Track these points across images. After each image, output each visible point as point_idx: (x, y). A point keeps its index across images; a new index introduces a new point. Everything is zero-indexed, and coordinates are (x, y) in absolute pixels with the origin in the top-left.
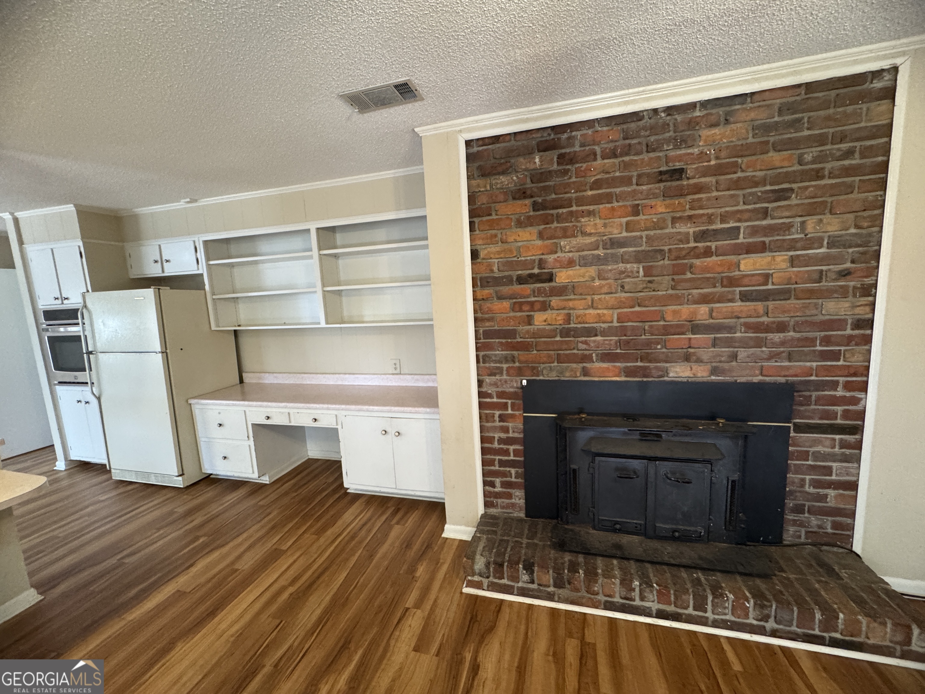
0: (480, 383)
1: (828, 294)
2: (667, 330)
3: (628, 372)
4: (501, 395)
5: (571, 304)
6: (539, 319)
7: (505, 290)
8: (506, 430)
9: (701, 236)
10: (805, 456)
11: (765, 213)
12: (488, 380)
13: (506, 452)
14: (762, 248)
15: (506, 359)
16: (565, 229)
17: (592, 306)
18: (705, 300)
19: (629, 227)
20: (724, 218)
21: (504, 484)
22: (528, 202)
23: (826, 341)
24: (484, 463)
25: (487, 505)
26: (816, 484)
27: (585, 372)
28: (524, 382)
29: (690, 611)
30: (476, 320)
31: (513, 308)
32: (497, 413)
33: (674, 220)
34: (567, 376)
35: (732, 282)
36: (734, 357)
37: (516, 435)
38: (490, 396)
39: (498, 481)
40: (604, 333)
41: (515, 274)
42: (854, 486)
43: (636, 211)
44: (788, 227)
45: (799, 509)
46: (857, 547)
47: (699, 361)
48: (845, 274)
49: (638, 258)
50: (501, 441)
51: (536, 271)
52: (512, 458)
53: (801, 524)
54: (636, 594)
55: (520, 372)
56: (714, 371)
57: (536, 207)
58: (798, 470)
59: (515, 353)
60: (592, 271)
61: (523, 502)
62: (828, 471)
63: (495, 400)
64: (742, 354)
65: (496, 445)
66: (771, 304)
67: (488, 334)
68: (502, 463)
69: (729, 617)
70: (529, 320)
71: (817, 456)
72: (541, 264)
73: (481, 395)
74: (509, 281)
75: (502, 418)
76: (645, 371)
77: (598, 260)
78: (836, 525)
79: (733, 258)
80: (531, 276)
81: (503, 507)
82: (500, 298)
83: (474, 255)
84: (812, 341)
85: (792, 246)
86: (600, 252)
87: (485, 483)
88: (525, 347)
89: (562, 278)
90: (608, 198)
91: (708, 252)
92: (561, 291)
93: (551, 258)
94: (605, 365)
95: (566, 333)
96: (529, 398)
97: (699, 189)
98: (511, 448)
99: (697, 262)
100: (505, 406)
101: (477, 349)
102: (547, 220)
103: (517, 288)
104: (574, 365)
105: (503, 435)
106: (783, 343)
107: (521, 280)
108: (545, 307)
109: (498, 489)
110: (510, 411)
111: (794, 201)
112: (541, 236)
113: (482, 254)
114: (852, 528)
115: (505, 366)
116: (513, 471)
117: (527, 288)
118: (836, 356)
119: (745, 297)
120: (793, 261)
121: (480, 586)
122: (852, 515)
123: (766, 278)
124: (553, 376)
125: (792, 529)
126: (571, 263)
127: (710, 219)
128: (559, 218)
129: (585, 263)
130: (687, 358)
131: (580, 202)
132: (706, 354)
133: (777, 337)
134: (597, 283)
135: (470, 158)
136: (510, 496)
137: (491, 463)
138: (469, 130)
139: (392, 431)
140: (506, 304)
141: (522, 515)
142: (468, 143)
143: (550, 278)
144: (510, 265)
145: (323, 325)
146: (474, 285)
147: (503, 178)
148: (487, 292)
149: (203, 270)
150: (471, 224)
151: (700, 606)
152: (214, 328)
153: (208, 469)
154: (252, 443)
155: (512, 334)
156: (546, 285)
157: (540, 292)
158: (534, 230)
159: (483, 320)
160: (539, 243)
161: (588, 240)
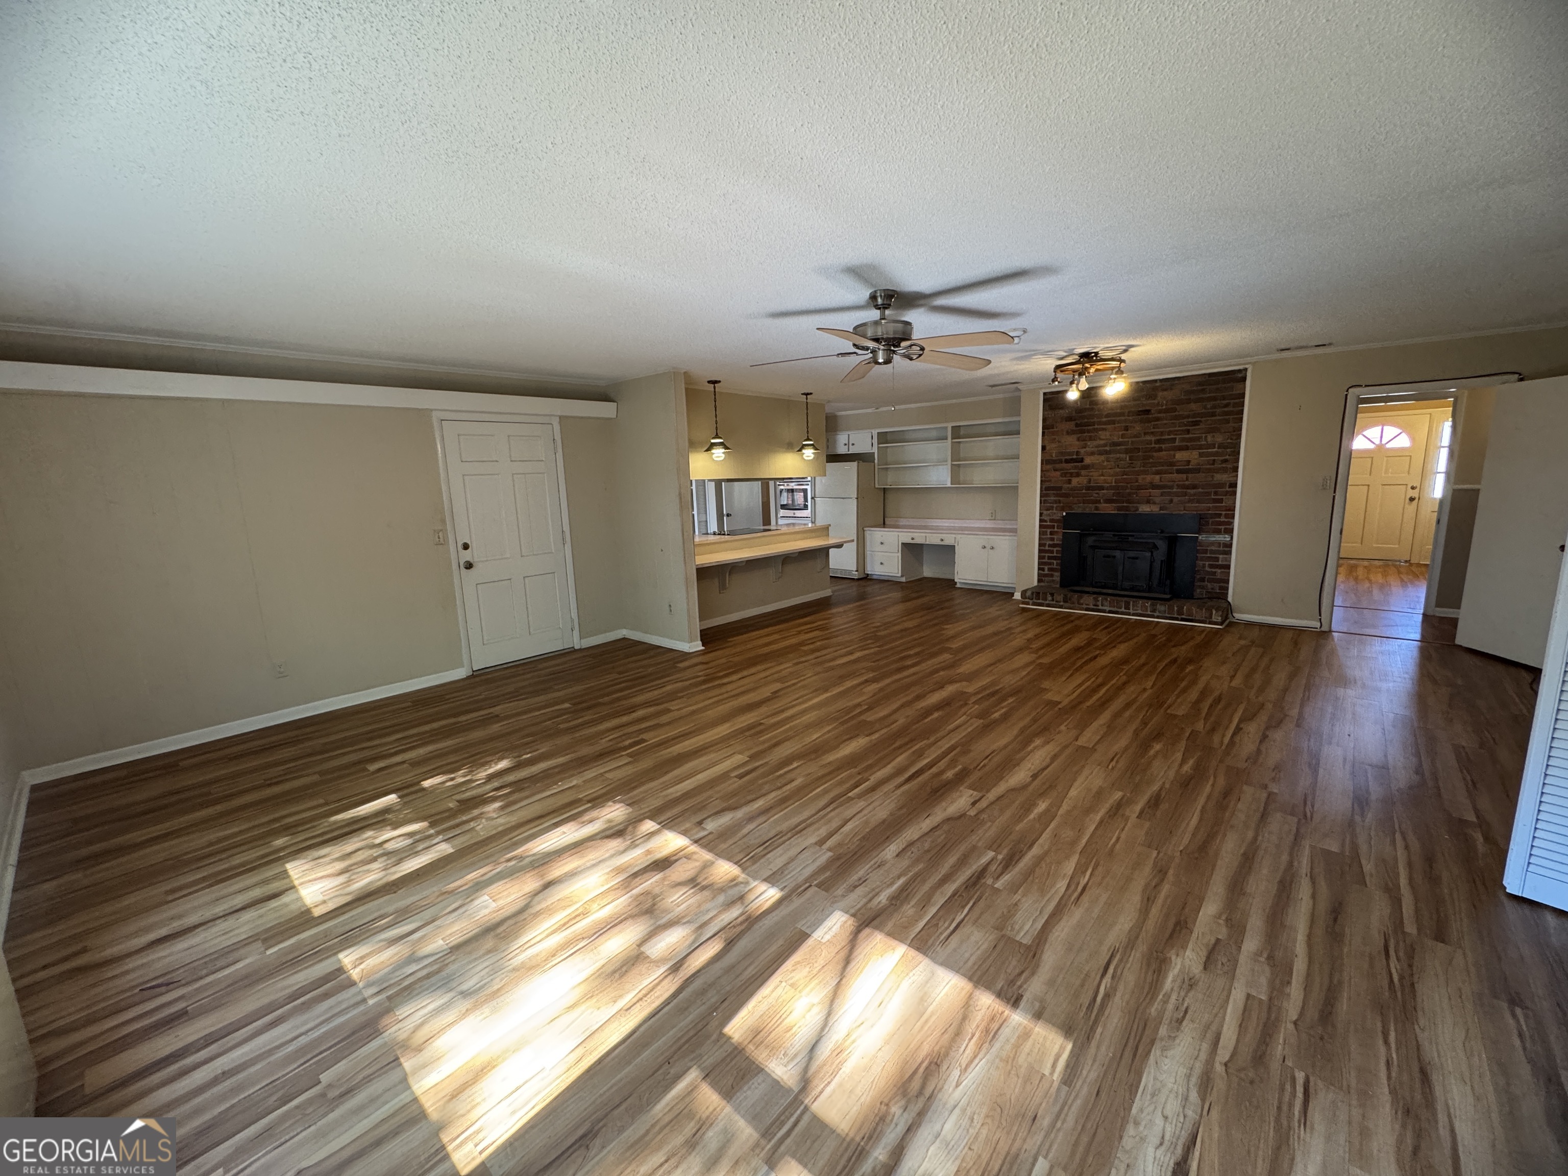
0: (1041, 514)
1: (1217, 471)
2: (1140, 488)
3: (1119, 509)
4: (1052, 521)
5: (1091, 474)
6: (1075, 481)
7: (1058, 466)
8: (1052, 539)
9: (1158, 442)
10: (1206, 551)
11: (1188, 432)
12: (1045, 512)
13: (1052, 552)
14: (1187, 448)
15: (1056, 502)
16: (1090, 437)
17: (1102, 475)
18: (1157, 473)
19: (1123, 436)
20: (1169, 433)
21: (1049, 569)
22: (1073, 423)
23: (1216, 493)
24: (1040, 558)
25: (1039, 581)
26: (1211, 566)
27: (1097, 508)
28: (1065, 514)
29: (1123, 610)
30: (1042, 481)
31: (1061, 476)
32: (1049, 531)
33: (1145, 434)
34: (1087, 511)
35: (1172, 464)
36: (1171, 501)
37: (1058, 542)
38: (1046, 521)
39: (1046, 568)
40: (1108, 489)
41: (1063, 458)
42: (1228, 567)
43: (1126, 429)
44: (1199, 439)
45: (1203, 580)
46: (1230, 599)
47: (1154, 503)
48: (1226, 461)
49: (1127, 451)
50: (1050, 546)
51: (1075, 457)
52: (1055, 554)
53: (1203, 587)
54: (1099, 603)
55: (1063, 509)
56: (1161, 509)
57: (1077, 425)
58: (1202, 559)
59: (1061, 499)
60: (1103, 458)
61: (1058, 579)
62: (1217, 559)
63: (1048, 523)
64: (1176, 499)
65: (1047, 548)
66: (1190, 475)
67: (1047, 489)
68: (1049, 558)
69: (1140, 612)
70: (1069, 482)
71: (1212, 552)
72: (1078, 453)
73: (1041, 521)
74: (1061, 462)
75: (1051, 533)
76: (1127, 508)
77: (1107, 452)
78: (1221, 588)
79: (1172, 453)
80: (1072, 459)
81: (1048, 582)
82: (1055, 470)
83: (1044, 448)
84: (1209, 494)
85: (1200, 447)
86: (1108, 448)
87: (1039, 569)
88: (1066, 495)
89: (1088, 460)
90: (1113, 422)
91: (1160, 450)
92: (1087, 467)
93: (1082, 451)
94: (1107, 505)
95: (1088, 488)
96: (1066, 522)
97: (1158, 419)
98: (1055, 549)
99: (1155, 454)
100: (1053, 527)
101: (1041, 496)
102: (1082, 432)
103: (1064, 465)
104: (1091, 505)
105: (1051, 543)
106: (1194, 495)
107: (1067, 461)
108: (1078, 475)
109: (1046, 572)
110: (1055, 530)
111: (1202, 426)
112: (1078, 440)
113: (1048, 448)
114: (1227, 589)
115: (1054, 505)
116: (1055, 562)
117: (1070, 465)
118: (1221, 501)
119: (1179, 472)
120: (1201, 455)
121: (1028, 604)
122: (1227, 582)
123: (1188, 462)
124: (1080, 511)
125: (1198, 591)
126: (1092, 454)
127: (1162, 433)
128: (1089, 431)
129: (1100, 453)
130: (1148, 502)
131: (1100, 423)
132: (1157, 500)
133: (1192, 491)
134: (1105, 463)
135: (1045, 400)
136: (1052, 576)
137: (1043, 557)
138: (1045, 388)
139: (988, 547)
140: (1058, 473)
141: (1058, 586)
142: (1045, 394)
143: (1082, 460)
144: (1062, 454)
145: (949, 485)
146: (1042, 464)
147: (1061, 411)
148: (1049, 467)
149: (875, 450)
150: (1043, 433)
151: (1127, 607)
152: (877, 486)
153: (869, 571)
154: (900, 555)
155: (1060, 488)
156: (1079, 464)
157: (1076, 467)
158: (1075, 437)
159: (1045, 481)
160: (1077, 443)
161: (1102, 442)
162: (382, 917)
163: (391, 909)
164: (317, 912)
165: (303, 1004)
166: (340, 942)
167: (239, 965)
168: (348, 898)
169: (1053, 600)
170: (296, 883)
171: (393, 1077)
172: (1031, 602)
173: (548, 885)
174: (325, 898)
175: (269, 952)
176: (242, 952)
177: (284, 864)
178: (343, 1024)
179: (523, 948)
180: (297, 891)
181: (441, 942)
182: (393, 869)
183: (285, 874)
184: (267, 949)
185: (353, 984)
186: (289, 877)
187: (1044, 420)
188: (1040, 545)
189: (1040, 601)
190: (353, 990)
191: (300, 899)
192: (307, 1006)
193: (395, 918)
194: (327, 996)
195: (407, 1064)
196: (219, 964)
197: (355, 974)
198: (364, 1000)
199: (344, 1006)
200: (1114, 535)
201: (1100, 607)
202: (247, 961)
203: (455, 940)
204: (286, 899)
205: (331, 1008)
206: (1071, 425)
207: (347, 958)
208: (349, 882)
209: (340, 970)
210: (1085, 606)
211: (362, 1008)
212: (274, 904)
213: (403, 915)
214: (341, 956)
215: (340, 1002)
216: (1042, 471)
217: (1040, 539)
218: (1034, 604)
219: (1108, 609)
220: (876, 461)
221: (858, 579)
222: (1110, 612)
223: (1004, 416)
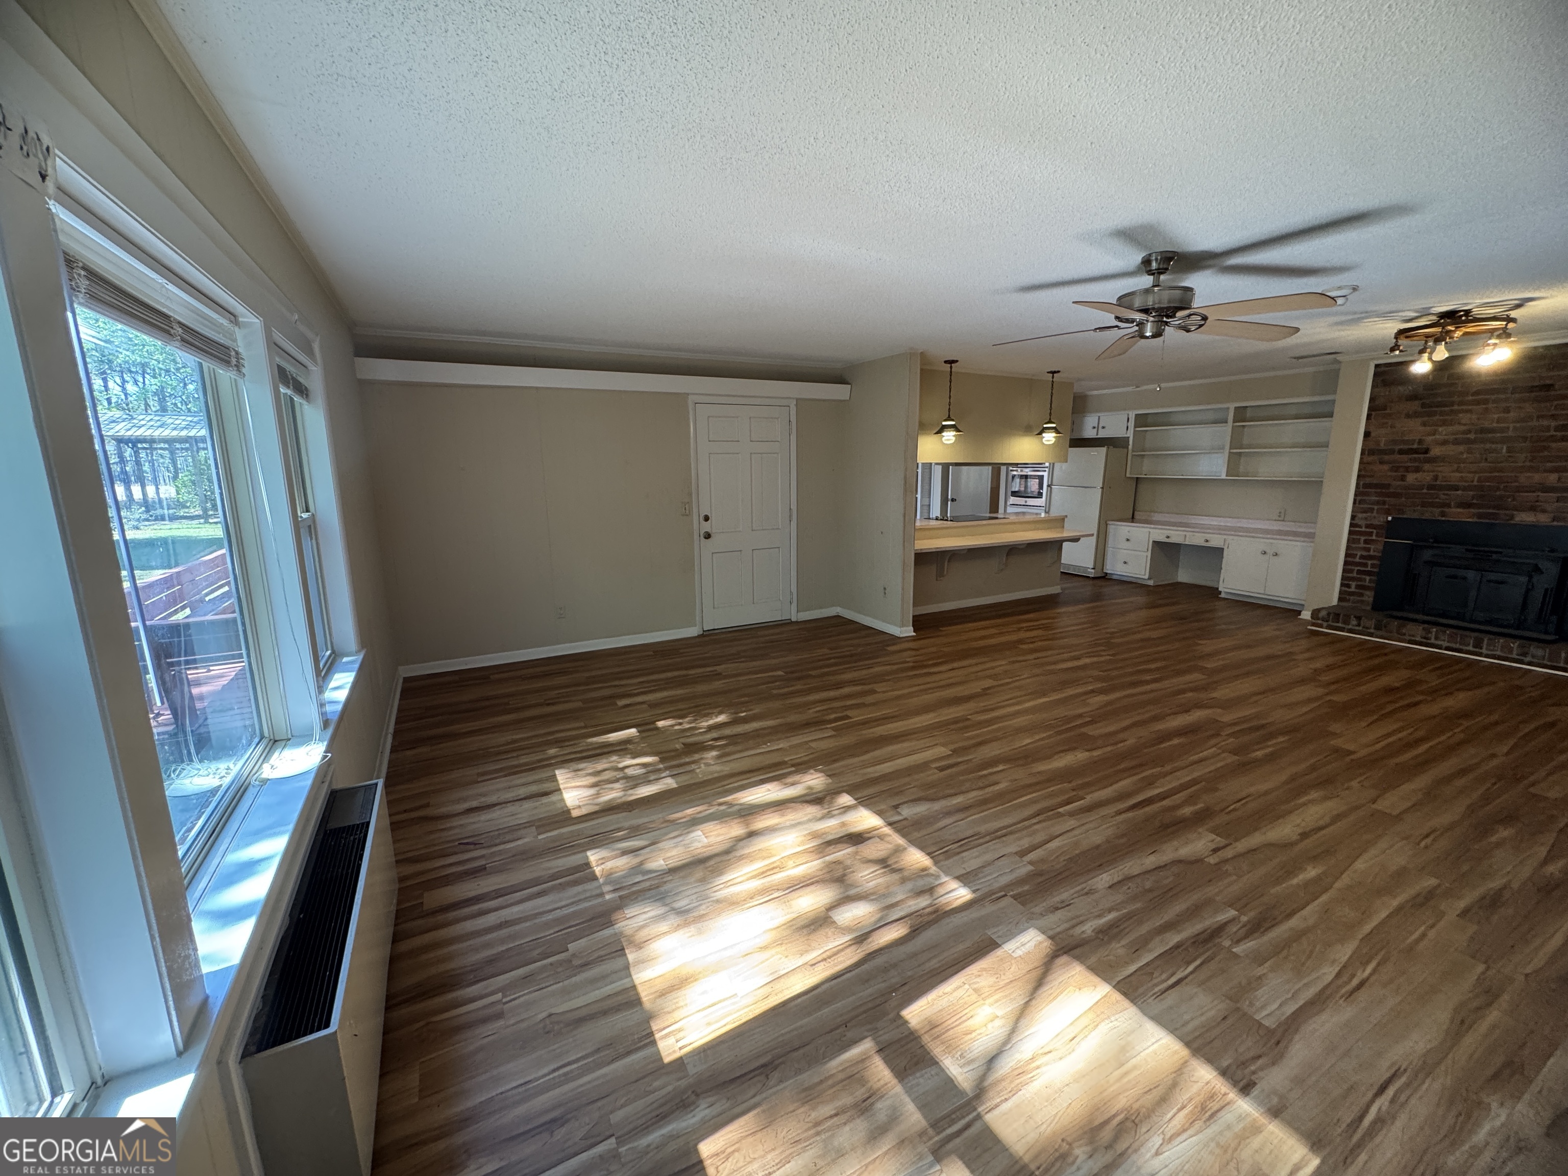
0: (1353, 518)
2: (1519, 489)
3: (1481, 516)
4: (1367, 526)
5: (1440, 469)
6: (1411, 478)
7: (1386, 457)
8: (1368, 550)
12: (1360, 515)
13: (1365, 565)
15: (1378, 503)
16: (1444, 421)
17: (1457, 471)
18: (1556, 470)
19: (1499, 420)
21: (1357, 587)
22: (1417, 402)
24: (1345, 571)
25: (1340, 599)
27: (1443, 514)
28: (1390, 518)
30: (1359, 476)
31: (1391, 470)
32: (1363, 538)
33: (1540, 417)
34: (1427, 516)
37: (1375, 554)
38: (1360, 526)
39: (1353, 584)
40: (1465, 489)
41: (1397, 448)
43: (1507, 410)
47: (1544, 511)
49: (1504, 441)
50: (1362, 557)
51: (1415, 446)
52: (1369, 569)
54: (1430, 635)
55: (1388, 512)
56: (1555, 519)
57: (1423, 406)
59: (1387, 499)
60: (1461, 448)
61: (1371, 599)
63: (1363, 529)
65: (1357, 560)
67: (1366, 486)
68: (1359, 572)
70: (1403, 478)
72: (1420, 442)
73: (1351, 525)
74: (1392, 452)
75: (1366, 542)
76: (1494, 516)
77: (1469, 441)
80: (1410, 449)
81: (1354, 602)
82: (1381, 463)
83: (1367, 434)
86: (1471, 436)
87: (1342, 585)
88: (1395, 495)
89: (1436, 451)
90: (1485, 402)
92: (1433, 460)
93: (1429, 439)
94: (1459, 510)
95: (1431, 487)
96: (1391, 529)
98: (1370, 562)
99: (1554, 445)
100: (1371, 534)
101: (1356, 495)
102: (1430, 415)
103: (1397, 457)
104: (1435, 509)
105: (1365, 553)
107: (1401, 452)
108: (1417, 470)
109: (1353, 589)
110: (1374, 538)
112: (1424, 424)
113: (1373, 434)
115: (1376, 507)
116: (1368, 578)
117: (1405, 457)
121: (1321, 626)
124: (1415, 516)
126: (1445, 443)
128: (1442, 414)
129: (1456, 442)
130: (1533, 509)
131: (1461, 403)
132: (1550, 507)
134: (1465, 456)
135: (1375, 375)
136: (1362, 595)
137: (1351, 571)
138: (1378, 359)
139: (1270, 551)
140: (1386, 467)
141: (1369, 608)
142: (1377, 366)
143: (1427, 451)
144: (1395, 442)
145: (1224, 476)
146: (1363, 453)
147: (1401, 388)
148: (1370, 459)
149: (1130, 434)
150: (1369, 417)
151: (1478, 646)
152: (1128, 475)
153: (1109, 569)
154: (1149, 554)
155: (1388, 486)
156: (1422, 456)
157: (1415, 460)
158: (1419, 420)
159: (1364, 476)
160: (1421, 428)
161: (1462, 428)
162: (619, 830)
163: (626, 824)
164: (575, 813)
165: (560, 884)
166: (588, 843)
167: (519, 842)
168: (596, 808)
169: (1359, 625)
170: (561, 787)
171: (618, 963)
172: (1325, 624)
173: (752, 835)
174: (581, 804)
175: (540, 837)
176: (523, 832)
177: (554, 770)
178: (586, 909)
179: (727, 884)
180: (561, 793)
181: (662, 862)
182: (631, 792)
183: (554, 778)
184: (539, 834)
185: (594, 878)
186: (557, 781)
187: (1372, 399)
188: (1347, 555)
189: (1340, 625)
190: (595, 884)
191: (563, 800)
192: (563, 887)
193: (628, 833)
194: (576, 883)
195: (631, 956)
196: (508, 837)
197: (598, 870)
198: (602, 895)
199: (588, 894)
200: (1467, 550)
201: (1433, 641)
202: (526, 840)
203: (672, 863)
204: (554, 798)
205: (579, 893)
206: (1415, 406)
207: (593, 856)
208: (598, 795)
209: (587, 865)
210: (1407, 638)
211: (600, 900)
212: (545, 800)
213: (635, 831)
214: (589, 853)
215: (585, 891)
216: (1361, 462)
217: (1348, 548)
218: (1329, 627)
219: (1445, 644)
220: (1130, 447)
221: (1094, 578)
222: (1447, 649)
223: (1313, 395)
